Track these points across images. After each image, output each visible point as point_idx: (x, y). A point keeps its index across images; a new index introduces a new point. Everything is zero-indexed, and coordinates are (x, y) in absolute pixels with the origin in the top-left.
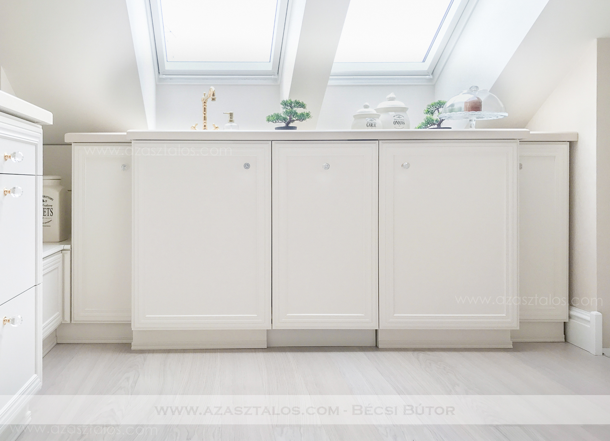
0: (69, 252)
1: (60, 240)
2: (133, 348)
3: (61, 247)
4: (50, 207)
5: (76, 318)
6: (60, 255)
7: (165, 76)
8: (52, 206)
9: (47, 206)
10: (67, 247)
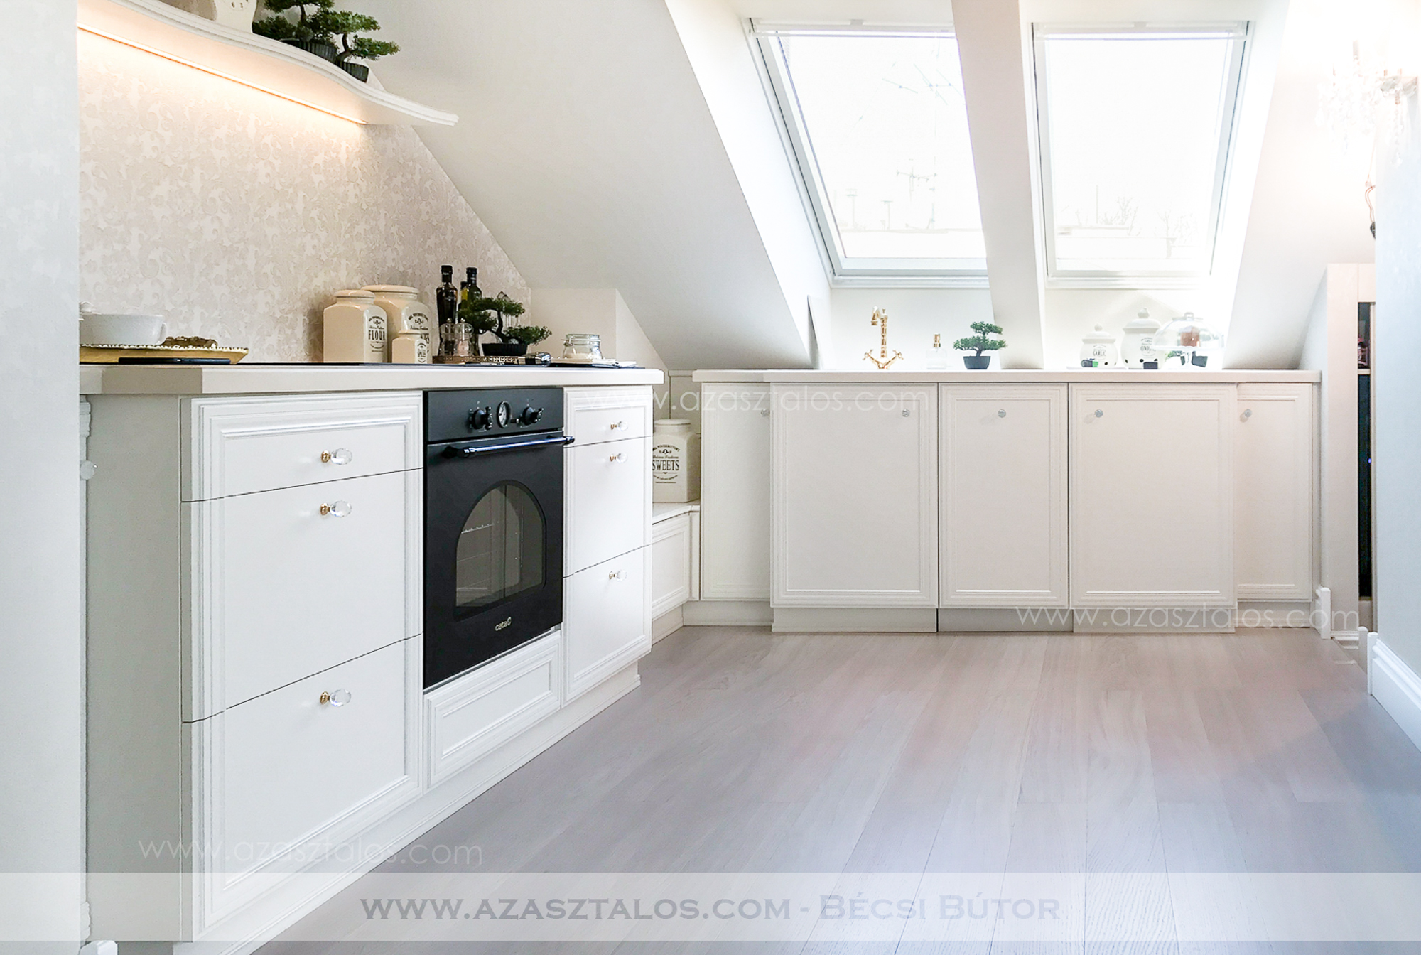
0: (699, 514)
1: (689, 498)
2: (773, 630)
3: (689, 508)
4: (676, 460)
5: (706, 594)
6: (687, 517)
7: (841, 277)
8: (677, 458)
9: (671, 458)
10: (696, 508)
